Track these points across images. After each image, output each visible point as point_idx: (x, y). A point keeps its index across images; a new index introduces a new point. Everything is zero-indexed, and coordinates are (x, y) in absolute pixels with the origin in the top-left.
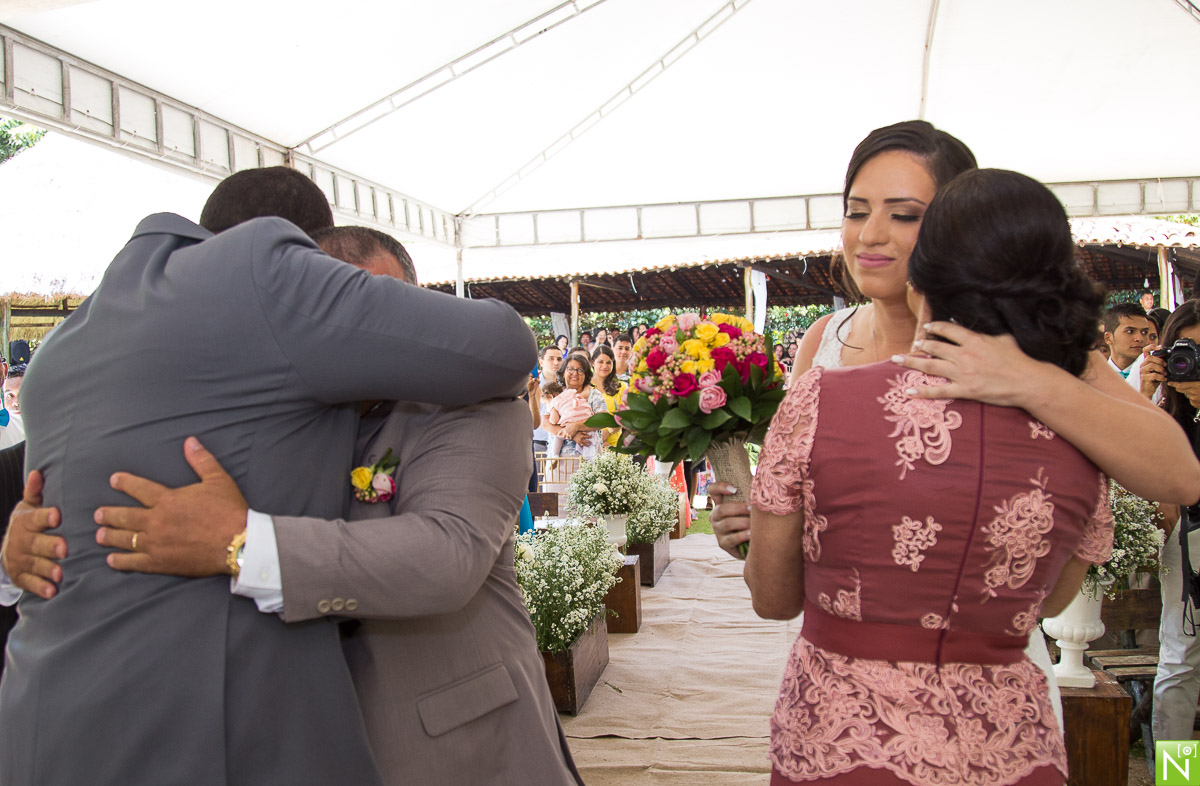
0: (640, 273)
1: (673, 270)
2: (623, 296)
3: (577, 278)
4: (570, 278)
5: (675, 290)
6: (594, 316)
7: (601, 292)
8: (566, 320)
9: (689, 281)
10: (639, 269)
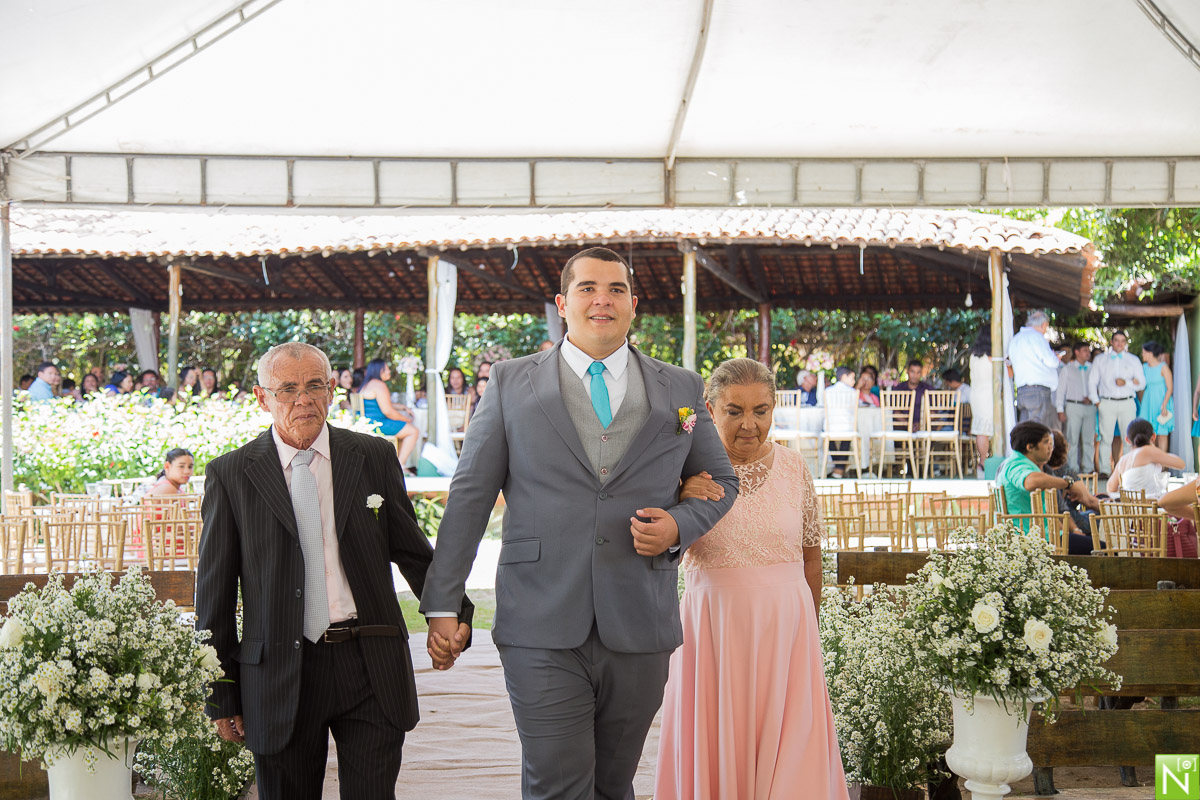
0: (276, 257)
1: (326, 254)
2: (243, 290)
3: (182, 258)
4: (170, 259)
5: (320, 285)
6: (196, 317)
7: (208, 282)
8: (152, 322)
9: (342, 272)
10: (276, 250)
